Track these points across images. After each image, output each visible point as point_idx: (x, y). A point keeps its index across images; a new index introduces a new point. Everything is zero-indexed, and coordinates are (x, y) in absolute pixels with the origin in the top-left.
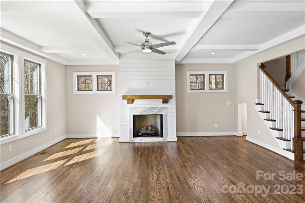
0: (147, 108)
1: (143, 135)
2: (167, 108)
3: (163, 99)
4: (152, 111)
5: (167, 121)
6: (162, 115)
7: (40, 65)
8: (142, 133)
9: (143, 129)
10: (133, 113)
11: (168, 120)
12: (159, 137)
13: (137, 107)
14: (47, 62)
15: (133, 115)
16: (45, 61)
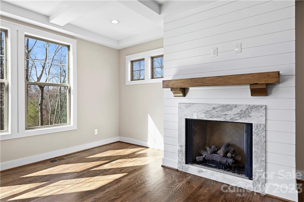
0: (214, 106)
1: (205, 163)
2: (266, 109)
3: (251, 85)
4: (226, 114)
5: (266, 142)
6: (252, 124)
7: (69, 47)
8: (204, 159)
9: (208, 148)
10: (186, 115)
11: (268, 139)
12: (243, 176)
13: (193, 104)
14: (77, 42)
15: (186, 120)
16: (75, 41)
